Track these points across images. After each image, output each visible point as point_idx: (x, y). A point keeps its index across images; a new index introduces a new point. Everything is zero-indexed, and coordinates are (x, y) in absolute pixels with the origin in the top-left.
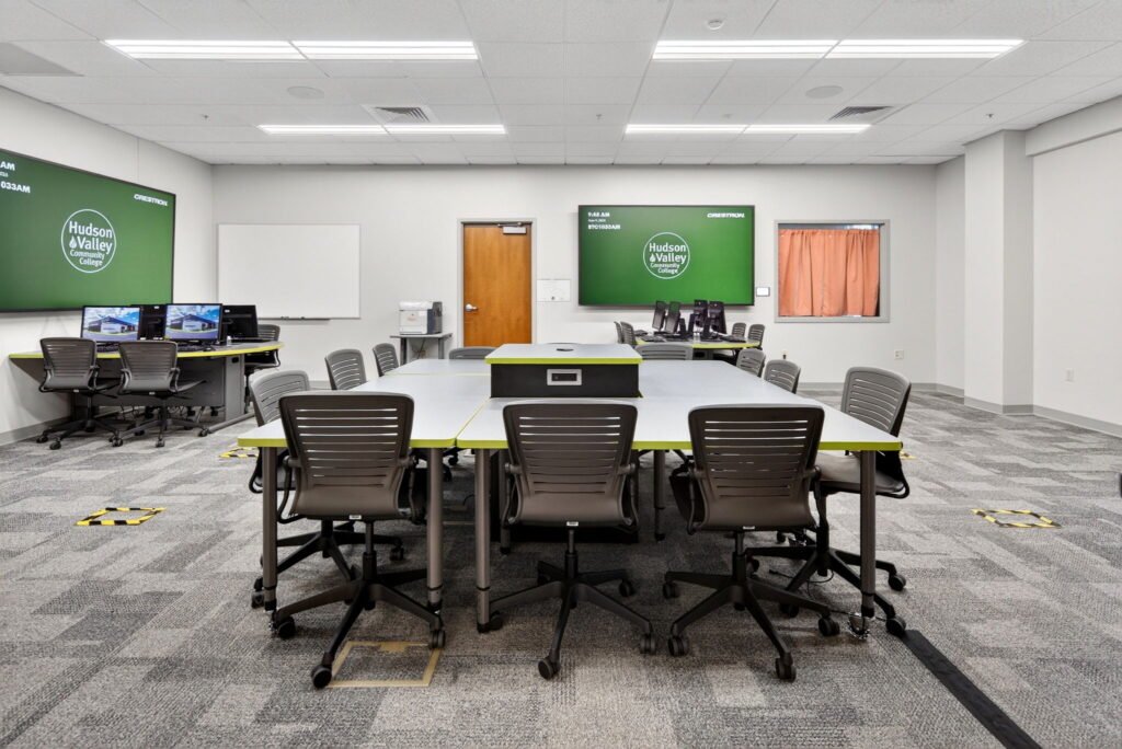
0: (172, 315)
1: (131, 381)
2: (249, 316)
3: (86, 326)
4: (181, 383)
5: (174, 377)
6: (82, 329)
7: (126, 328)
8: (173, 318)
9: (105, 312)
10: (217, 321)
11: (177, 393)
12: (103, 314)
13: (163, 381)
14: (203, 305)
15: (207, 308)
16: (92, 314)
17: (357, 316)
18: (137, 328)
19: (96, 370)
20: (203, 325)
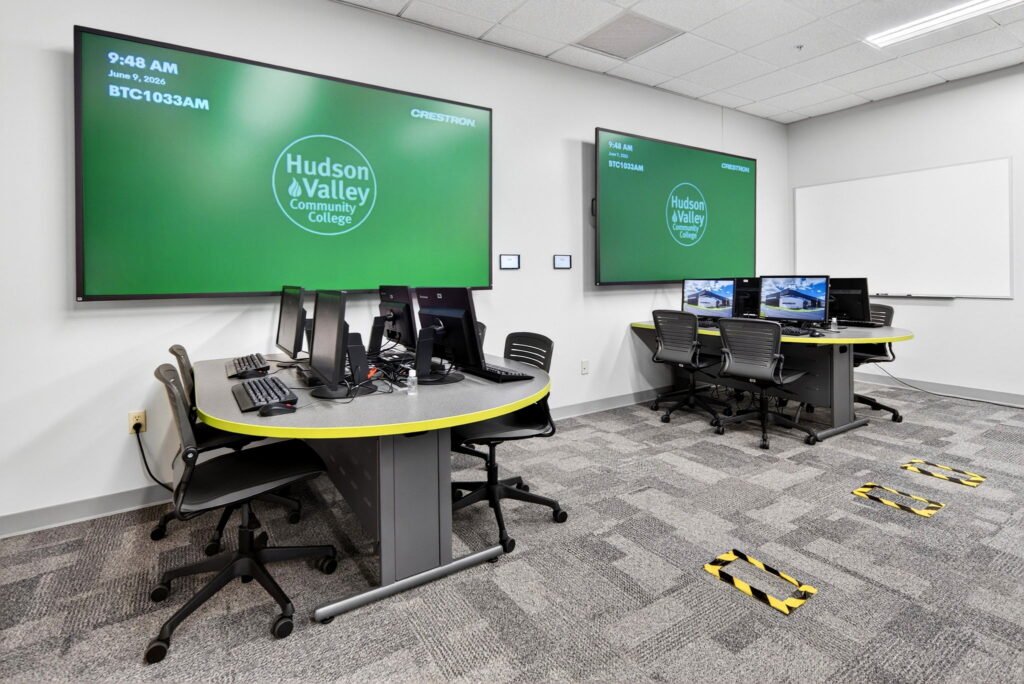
0: (767, 290)
1: (731, 364)
2: (859, 292)
3: (686, 299)
4: (787, 372)
5: (778, 364)
6: (683, 302)
7: (721, 303)
8: (768, 293)
9: (701, 285)
10: (823, 298)
11: (782, 385)
12: (699, 287)
13: (766, 369)
14: (804, 278)
15: (809, 282)
16: (691, 287)
17: (1007, 294)
18: (731, 303)
19: (698, 346)
20: (805, 303)
